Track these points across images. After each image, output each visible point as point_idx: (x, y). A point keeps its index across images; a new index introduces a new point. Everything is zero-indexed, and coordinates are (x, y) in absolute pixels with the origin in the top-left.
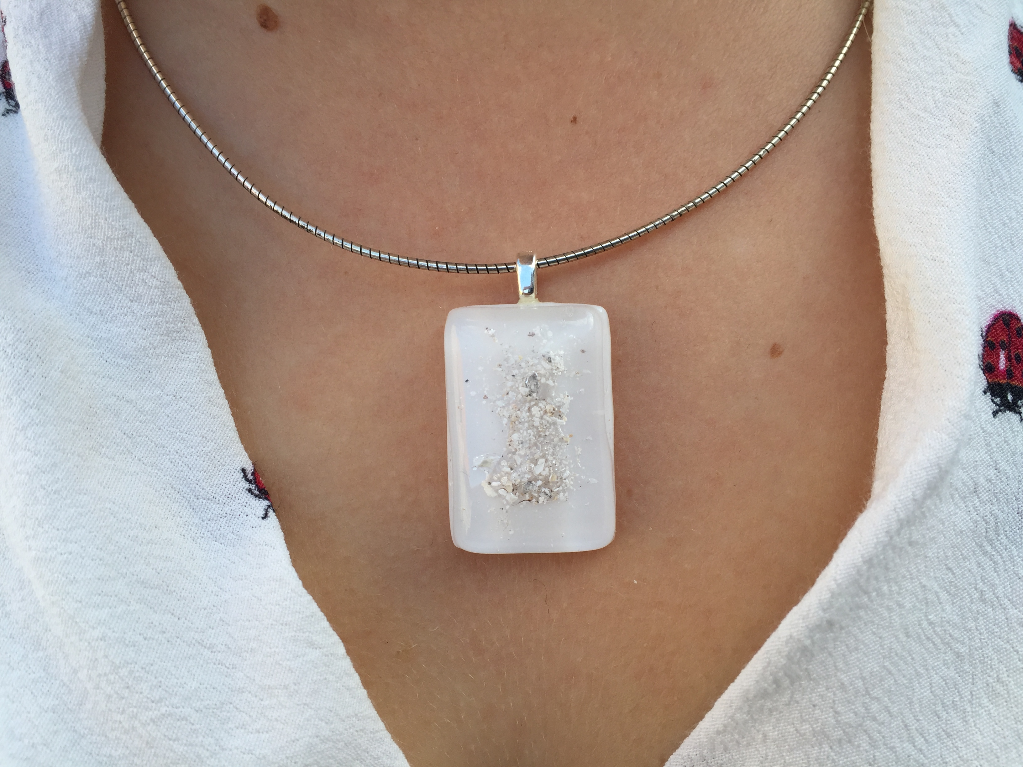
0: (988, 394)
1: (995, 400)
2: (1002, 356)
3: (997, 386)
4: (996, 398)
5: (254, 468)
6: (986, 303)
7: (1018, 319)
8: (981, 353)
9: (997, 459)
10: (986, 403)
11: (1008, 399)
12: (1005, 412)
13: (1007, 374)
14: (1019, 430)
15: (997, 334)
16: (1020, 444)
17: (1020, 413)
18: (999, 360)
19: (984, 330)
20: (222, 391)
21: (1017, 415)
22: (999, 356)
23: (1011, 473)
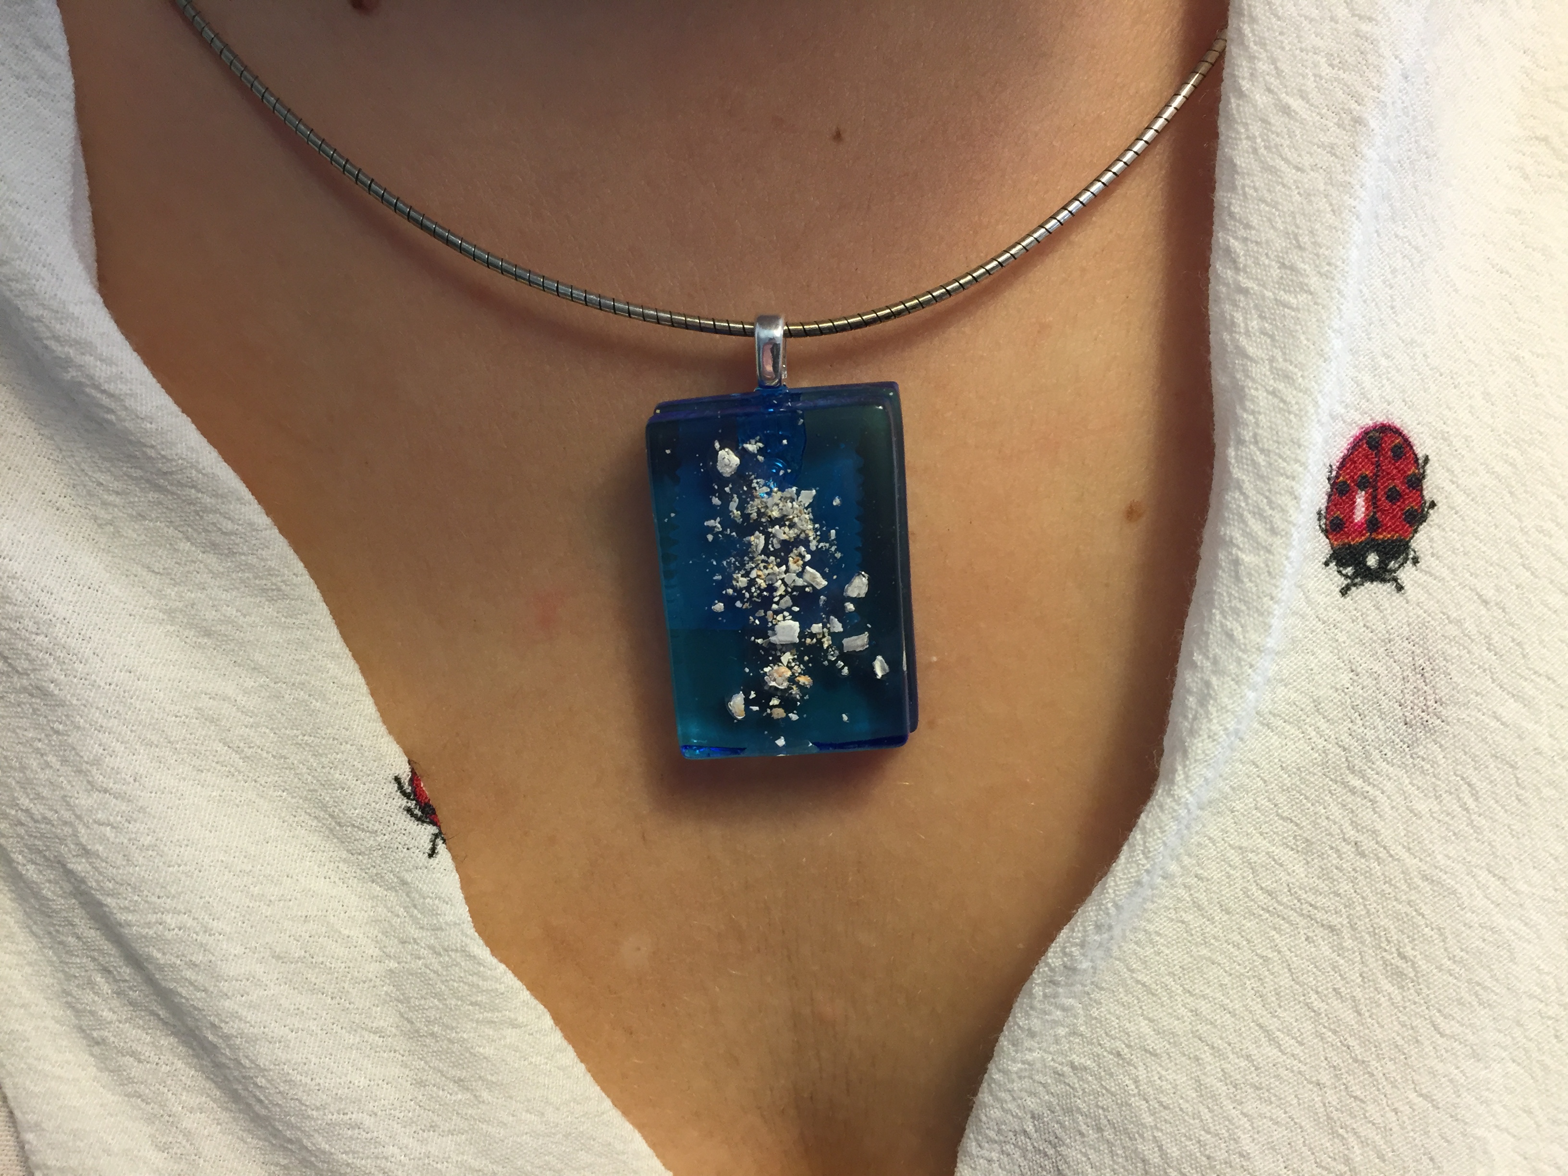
0: (1333, 564)
1: (1344, 572)
2: (1360, 500)
3: (1347, 549)
4: (1345, 568)
5: (413, 771)
6: (1344, 422)
7: (1397, 432)
8: (1323, 507)
9: (1352, 657)
10: (1327, 579)
11: (1369, 563)
12: (1362, 585)
13: (1368, 526)
14: (1394, 604)
15: (1355, 467)
16: (1400, 624)
17: (1395, 580)
18: (1354, 508)
19: (1334, 467)
20: (351, 664)
21: (1389, 584)
22: (1355, 502)
23: (1382, 671)
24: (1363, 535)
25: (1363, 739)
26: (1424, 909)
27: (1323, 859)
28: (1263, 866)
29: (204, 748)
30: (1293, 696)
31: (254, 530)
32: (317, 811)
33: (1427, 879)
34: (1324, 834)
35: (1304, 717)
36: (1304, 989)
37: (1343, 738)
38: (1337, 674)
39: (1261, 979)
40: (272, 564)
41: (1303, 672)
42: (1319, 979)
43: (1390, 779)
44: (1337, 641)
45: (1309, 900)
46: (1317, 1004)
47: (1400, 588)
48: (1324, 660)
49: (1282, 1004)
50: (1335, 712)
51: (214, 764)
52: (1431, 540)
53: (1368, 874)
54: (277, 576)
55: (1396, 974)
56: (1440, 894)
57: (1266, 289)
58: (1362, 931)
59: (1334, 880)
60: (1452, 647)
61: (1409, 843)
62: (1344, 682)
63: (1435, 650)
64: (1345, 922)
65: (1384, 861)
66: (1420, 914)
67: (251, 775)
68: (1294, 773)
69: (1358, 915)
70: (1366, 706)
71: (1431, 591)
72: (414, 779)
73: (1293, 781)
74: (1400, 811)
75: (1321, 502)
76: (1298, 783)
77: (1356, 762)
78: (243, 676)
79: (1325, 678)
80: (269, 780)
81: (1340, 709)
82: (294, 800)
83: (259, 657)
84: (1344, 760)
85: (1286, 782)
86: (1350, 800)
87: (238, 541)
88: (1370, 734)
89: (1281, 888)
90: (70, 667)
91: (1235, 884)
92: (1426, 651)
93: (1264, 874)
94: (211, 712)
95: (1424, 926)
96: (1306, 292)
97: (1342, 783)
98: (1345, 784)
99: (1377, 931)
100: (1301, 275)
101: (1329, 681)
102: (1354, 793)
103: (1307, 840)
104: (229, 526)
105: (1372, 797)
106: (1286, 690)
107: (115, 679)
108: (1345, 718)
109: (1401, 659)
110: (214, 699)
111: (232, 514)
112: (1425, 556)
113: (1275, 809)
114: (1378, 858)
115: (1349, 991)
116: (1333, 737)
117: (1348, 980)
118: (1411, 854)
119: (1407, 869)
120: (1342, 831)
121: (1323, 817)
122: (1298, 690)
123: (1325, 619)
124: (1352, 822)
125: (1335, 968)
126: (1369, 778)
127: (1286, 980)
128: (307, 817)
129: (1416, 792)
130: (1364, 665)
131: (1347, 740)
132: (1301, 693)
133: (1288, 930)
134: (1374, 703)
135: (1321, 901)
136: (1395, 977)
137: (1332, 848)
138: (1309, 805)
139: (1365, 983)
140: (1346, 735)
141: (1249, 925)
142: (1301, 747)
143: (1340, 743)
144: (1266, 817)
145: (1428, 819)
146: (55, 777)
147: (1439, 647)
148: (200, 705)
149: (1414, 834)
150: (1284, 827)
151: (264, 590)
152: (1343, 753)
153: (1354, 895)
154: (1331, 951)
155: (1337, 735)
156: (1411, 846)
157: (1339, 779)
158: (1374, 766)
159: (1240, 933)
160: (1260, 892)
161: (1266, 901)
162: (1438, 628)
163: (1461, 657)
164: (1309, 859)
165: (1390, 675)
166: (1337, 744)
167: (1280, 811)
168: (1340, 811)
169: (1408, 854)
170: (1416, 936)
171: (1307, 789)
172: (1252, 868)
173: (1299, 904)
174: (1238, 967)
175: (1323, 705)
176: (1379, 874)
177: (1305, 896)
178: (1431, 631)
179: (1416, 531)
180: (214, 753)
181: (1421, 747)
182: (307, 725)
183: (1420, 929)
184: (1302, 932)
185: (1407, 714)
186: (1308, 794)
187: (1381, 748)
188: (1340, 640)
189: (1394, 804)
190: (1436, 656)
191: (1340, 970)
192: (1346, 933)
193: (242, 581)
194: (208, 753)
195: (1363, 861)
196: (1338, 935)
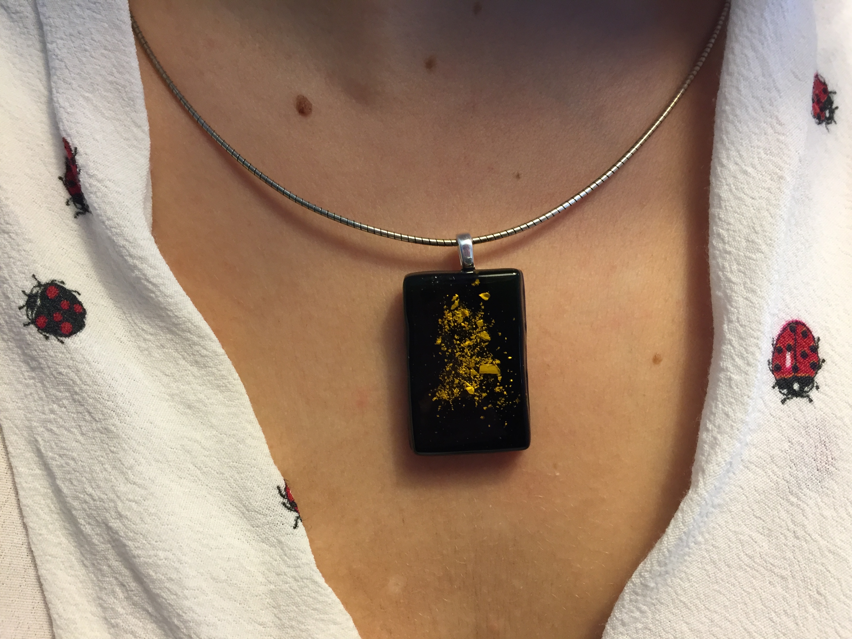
0: (777, 388)
1: (783, 392)
2: (788, 356)
3: (783, 380)
4: (783, 390)
5: (286, 484)
6: (778, 318)
7: (804, 325)
8: (771, 358)
9: (789, 435)
10: (774, 395)
11: (795, 388)
12: (792, 398)
13: (793, 370)
14: (809, 409)
15: (785, 340)
16: (812, 419)
17: (808, 396)
18: (785, 360)
19: (775, 339)
20: (258, 427)
21: (805, 399)
22: (786, 357)
23: (805, 442)
24: (791, 374)
25: (797, 478)
26: (830, 568)
27: (777, 540)
28: (747, 543)
29: (183, 466)
30: (760, 453)
31: (217, 355)
32: (237, 503)
33: (831, 552)
34: (778, 526)
35: (766, 465)
36: (769, 610)
37: (786, 476)
38: (782, 443)
39: (746, 604)
40: (224, 373)
41: (764, 441)
42: (776, 605)
43: (811, 499)
44: (781, 426)
45: (771, 561)
46: (775, 619)
47: (811, 401)
48: (775, 436)
49: (757, 618)
50: (782, 463)
51: (187, 475)
52: (825, 378)
53: (801, 549)
54: (226, 379)
55: (816, 603)
56: (838, 560)
57: (740, 251)
58: (798, 579)
59: (783, 551)
60: (838, 431)
61: (821, 533)
62: (785, 447)
63: (830, 432)
64: (789, 574)
65: (809, 541)
66: (828, 571)
67: (205, 482)
68: (762, 493)
69: (796, 570)
70: (798, 460)
71: (826, 403)
72: (286, 489)
73: (762, 498)
74: (816, 516)
75: (770, 357)
76: (764, 499)
77: (793, 489)
78: (205, 430)
79: (776, 445)
80: (214, 485)
81: (784, 461)
82: (225, 497)
83: (214, 421)
84: (787, 487)
85: (758, 498)
86: (791, 509)
87: (208, 360)
88: (800, 475)
89: (756, 554)
90: (123, 418)
91: (732, 551)
92: (826, 433)
93: (748, 546)
94: (188, 448)
95: (830, 577)
96: (760, 252)
97: (787, 500)
98: (788, 501)
99: (806, 579)
100: (757, 245)
101: (778, 447)
102: (792, 505)
103: (769, 530)
104: (204, 352)
105: (802, 508)
106: (756, 450)
107: (144, 426)
108: (787, 466)
109: (814, 436)
110: (190, 441)
111: (206, 346)
112: (823, 385)
113: (752, 512)
114: (806, 540)
115: (792, 612)
116: (781, 475)
117: (791, 606)
118: (823, 539)
119: (821, 547)
120: (787, 525)
121: (777, 518)
122: (762, 450)
123: (774, 415)
124: (792, 520)
125: (784, 598)
126: (800, 498)
127: (759, 605)
128: (232, 506)
129: (825, 506)
130: (795, 439)
131: (788, 477)
132: (764, 452)
133: (760, 578)
134: (801, 459)
135: (777, 562)
136: (815, 605)
137: (782, 534)
138: (770, 510)
139: (800, 608)
140: (788, 474)
141: (740, 574)
142: (765, 480)
143: (785, 479)
144: (748, 516)
145: (831, 520)
146: (108, 476)
147: (832, 431)
148: (183, 444)
149: (824, 528)
150: (757, 522)
151: (219, 386)
152: (786, 484)
153: (794, 559)
154: (782, 590)
155: (783, 475)
156: (823, 534)
157: (785, 497)
158: (803, 492)
159: (735, 579)
160: (745, 556)
161: (748, 561)
162: (831, 421)
163: (843, 436)
164: (770, 540)
165: (809, 445)
166: (783, 479)
167: (755, 513)
168: (786, 515)
169: (821, 539)
170: (826, 583)
171: (769, 502)
172: (741, 543)
173: (765, 564)
174: (734, 597)
175: (775, 459)
176: (806, 549)
177: (769, 559)
178: (828, 423)
179: (816, 373)
180: (188, 469)
181: (826, 482)
182: (236, 457)
183: (828, 579)
184: (767, 579)
185: (818, 465)
186: (769, 505)
187: (806, 482)
188: (783, 426)
189: (814, 512)
190: (831, 435)
191: (787, 600)
192: (790, 580)
193: (209, 381)
194: (185, 469)
195: (798, 541)
196: (785, 581)
